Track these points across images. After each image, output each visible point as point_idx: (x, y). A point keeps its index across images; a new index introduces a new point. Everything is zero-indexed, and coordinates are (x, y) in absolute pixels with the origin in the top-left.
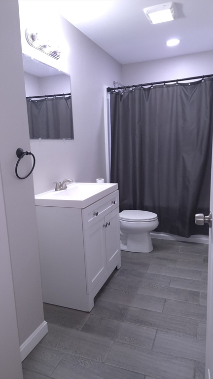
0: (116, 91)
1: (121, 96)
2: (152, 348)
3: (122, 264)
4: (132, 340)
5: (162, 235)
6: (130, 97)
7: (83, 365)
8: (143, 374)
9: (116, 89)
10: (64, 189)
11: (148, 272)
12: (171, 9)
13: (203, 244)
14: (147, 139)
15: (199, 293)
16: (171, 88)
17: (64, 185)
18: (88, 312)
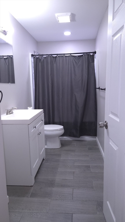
0: (37, 56)
1: (40, 59)
2: (73, 199)
3: (46, 156)
4: (61, 196)
5: (65, 137)
6: (45, 61)
7: (36, 216)
8: (71, 213)
9: (37, 55)
10: (12, 114)
11: (61, 159)
12: (70, 16)
13: (86, 141)
14: (55, 84)
15: (90, 166)
16: (68, 57)
17: (12, 111)
18: (32, 186)
